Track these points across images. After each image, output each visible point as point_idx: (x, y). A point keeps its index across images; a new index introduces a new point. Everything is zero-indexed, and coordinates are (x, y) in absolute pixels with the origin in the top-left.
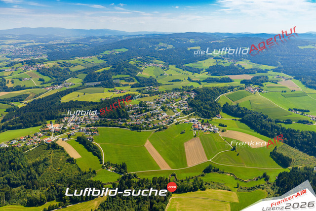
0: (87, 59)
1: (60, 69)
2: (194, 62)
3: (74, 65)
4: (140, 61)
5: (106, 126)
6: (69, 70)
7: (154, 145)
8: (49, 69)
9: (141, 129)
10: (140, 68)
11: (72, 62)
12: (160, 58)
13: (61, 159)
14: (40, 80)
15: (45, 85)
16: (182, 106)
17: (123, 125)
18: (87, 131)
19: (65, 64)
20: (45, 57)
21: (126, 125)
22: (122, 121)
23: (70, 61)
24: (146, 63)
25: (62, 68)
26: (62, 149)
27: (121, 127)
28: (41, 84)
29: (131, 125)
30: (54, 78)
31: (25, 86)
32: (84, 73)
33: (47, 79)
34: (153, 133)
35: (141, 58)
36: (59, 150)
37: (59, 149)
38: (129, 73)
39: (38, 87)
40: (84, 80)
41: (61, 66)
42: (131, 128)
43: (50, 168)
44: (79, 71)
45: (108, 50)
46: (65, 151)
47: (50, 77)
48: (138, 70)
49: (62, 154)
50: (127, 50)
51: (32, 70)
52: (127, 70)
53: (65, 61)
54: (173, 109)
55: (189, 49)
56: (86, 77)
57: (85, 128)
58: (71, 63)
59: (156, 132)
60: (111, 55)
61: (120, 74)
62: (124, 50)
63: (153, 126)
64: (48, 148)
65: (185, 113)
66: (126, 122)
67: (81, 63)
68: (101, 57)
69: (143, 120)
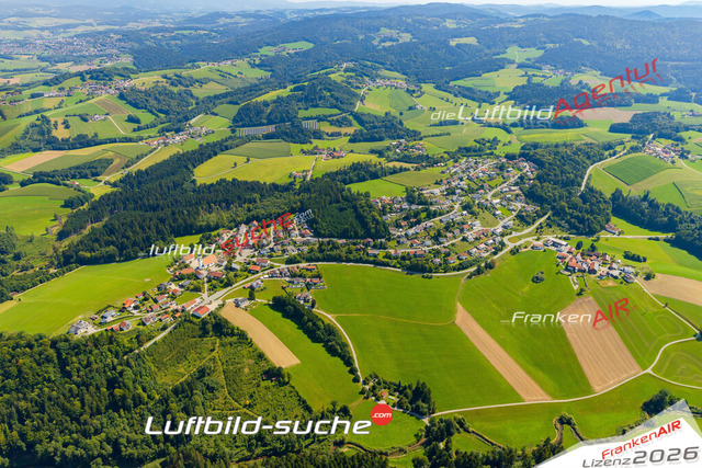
0: (226, 66)
1: (172, 93)
2: (474, 76)
3: (201, 82)
4: (353, 74)
5: (338, 259)
6: (192, 95)
7: (478, 320)
8: (147, 93)
9: (431, 271)
10: (358, 91)
11: (195, 73)
12: (391, 65)
13: (246, 370)
14: (131, 119)
15: (144, 134)
16: (509, 200)
17: (380, 258)
18: (293, 275)
19: (179, 80)
20: (126, 61)
21: (388, 256)
22: (375, 247)
23: (191, 72)
24: (367, 79)
25: (175, 90)
26: (242, 336)
27: (377, 263)
28: (134, 130)
29: (403, 258)
30: (162, 115)
31: (96, 135)
32: (230, 103)
33: (146, 117)
34: (463, 280)
35: (351, 65)
36: (235, 339)
37: (233, 334)
38: (337, 103)
39: (130, 140)
40: (235, 120)
41: (172, 84)
42: (403, 267)
43: (221, 400)
44: (216, 97)
45: (268, 45)
46: (250, 344)
47: (151, 112)
48: (355, 95)
49: (245, 352)
50: (311, 45)
51: (106, 95)
52: (332, 96)
53: (178, 71)
54: (491, 209)
55: (453, 43)
56: (239, 113)
57: (283, 266)
58: (195, 77)
59: (469, 277)
60: (278, 58)
61: (317, 106)
62: (306, 46)
63: (458, 262)
64: (205, 333)
65: (523, 219)
66: (385, 248)
67: (216, 76)
68: (257, 62)
69: (429, 242)
